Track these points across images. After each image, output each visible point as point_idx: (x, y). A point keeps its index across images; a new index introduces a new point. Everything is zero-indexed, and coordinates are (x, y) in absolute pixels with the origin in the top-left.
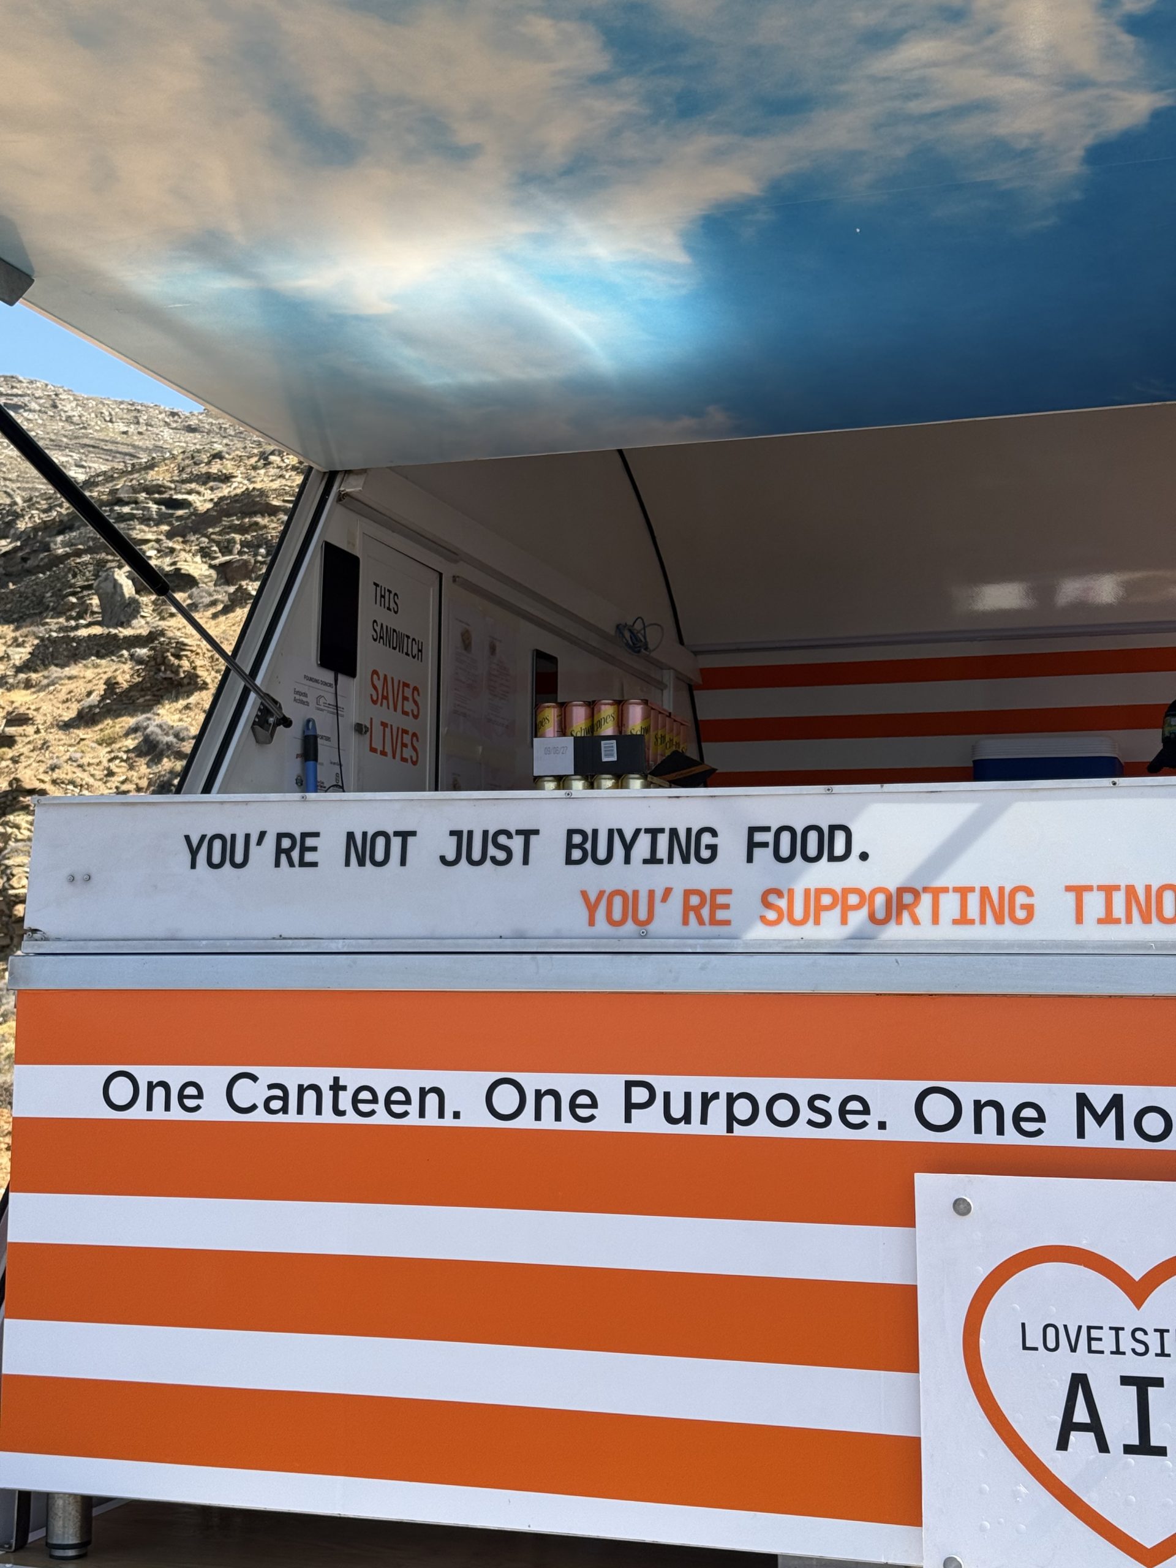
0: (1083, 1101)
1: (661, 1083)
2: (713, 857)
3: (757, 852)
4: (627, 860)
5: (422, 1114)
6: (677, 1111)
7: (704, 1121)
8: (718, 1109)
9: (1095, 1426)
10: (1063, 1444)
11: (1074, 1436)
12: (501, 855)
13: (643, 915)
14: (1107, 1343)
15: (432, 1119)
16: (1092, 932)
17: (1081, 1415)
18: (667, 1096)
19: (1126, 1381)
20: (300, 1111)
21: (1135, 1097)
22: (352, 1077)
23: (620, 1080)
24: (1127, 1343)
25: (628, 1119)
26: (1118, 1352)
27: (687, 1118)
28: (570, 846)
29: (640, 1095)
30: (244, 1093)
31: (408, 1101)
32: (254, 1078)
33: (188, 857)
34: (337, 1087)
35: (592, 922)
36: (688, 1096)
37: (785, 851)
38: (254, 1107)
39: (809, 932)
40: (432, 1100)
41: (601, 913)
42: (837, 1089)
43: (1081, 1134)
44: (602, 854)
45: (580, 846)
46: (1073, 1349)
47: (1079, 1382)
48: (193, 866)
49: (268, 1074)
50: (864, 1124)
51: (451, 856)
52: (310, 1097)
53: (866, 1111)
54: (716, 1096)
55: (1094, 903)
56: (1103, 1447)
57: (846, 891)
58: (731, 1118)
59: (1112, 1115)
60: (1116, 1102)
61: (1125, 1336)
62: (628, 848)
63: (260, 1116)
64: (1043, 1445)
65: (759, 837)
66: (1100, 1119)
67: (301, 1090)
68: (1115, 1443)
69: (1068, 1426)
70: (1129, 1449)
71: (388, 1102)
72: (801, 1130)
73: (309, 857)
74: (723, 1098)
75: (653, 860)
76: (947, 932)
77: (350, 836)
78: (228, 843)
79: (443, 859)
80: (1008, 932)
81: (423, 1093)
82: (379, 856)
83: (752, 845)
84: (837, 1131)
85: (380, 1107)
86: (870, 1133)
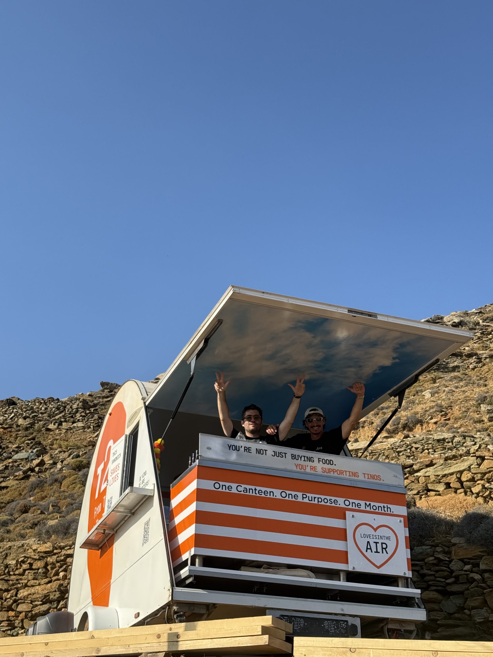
0: (366, 504)
1: (308, 495)
2: (313, 462)
3: (320, 462)
4: (301, 460)
5: (270, 495)
6: (310, 499)
7: (314, 501)
8: (316, 499)
9: (371, 549)
10: (367, 551)
11: (368, 550)
12: (282, 456)
13: (304, 468)
14: (372, 537)
15: (272, 496)
16: (366, 479)
17: (369, 547)
18: (309, 497)
19: (374, 542)
20: (249, 493)
21: (372, 504)
22: (258, 488)
23: (301, 493)
24: (374, 537)
25: (303, 500)
26: (373, 538)
27: (312, 500)
28: (292, 457)
29: (305, 496)
30: (239, 489)
31: (268, 493)
32: (241, 486)
33: (229, 448)
34: (255, 490)
35: (297, 468)
36: (312, 497)
37: (324, 462)
38: (241, 491)
39: (329, 474)
40: (272, 493)
41: (298, 467)
42: (333, 498)
43: (366, 508)
44: (297, 458)
45: (294, 457)
46: (367, 538)
47: (368, 542)
48: (230, 449)
49: (244, 486)
50: (337, 504)
51: (274, 455)
52: (251, 491)
53: (337, 502)
54: (316, 498)
55: (366, 476)
56: (372, 552)
57: (334, 469)
58: (318, 501)
59: (369, 506)
60: (370, 504)
61: (374, 536)
62: (301, 458)
63: (242, 493)
64: (364, 551)
65: (320, 460)
66: (368, 506)
67: (250, 489)
68: (373, 551)
69: (367, 549)
70: (375, 552)
71: (264, 493)
72: (328, 504)
73: (250, 451)
74: (317, 498)
75: (305, 460)
76: (347, 477)
77: (257, 449)
78: (236, 447)
79: (272, 455)
80: (356, 478)
81: (270, 492)
82: (262, 453)
83: (319, 461)
84: (333, 505)
85: (263, 494)
86: (338, 505)
